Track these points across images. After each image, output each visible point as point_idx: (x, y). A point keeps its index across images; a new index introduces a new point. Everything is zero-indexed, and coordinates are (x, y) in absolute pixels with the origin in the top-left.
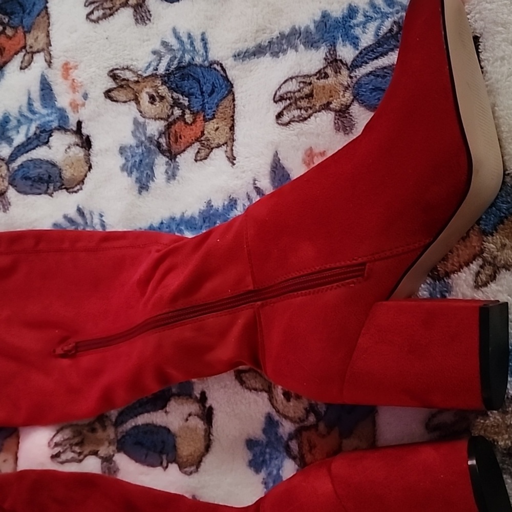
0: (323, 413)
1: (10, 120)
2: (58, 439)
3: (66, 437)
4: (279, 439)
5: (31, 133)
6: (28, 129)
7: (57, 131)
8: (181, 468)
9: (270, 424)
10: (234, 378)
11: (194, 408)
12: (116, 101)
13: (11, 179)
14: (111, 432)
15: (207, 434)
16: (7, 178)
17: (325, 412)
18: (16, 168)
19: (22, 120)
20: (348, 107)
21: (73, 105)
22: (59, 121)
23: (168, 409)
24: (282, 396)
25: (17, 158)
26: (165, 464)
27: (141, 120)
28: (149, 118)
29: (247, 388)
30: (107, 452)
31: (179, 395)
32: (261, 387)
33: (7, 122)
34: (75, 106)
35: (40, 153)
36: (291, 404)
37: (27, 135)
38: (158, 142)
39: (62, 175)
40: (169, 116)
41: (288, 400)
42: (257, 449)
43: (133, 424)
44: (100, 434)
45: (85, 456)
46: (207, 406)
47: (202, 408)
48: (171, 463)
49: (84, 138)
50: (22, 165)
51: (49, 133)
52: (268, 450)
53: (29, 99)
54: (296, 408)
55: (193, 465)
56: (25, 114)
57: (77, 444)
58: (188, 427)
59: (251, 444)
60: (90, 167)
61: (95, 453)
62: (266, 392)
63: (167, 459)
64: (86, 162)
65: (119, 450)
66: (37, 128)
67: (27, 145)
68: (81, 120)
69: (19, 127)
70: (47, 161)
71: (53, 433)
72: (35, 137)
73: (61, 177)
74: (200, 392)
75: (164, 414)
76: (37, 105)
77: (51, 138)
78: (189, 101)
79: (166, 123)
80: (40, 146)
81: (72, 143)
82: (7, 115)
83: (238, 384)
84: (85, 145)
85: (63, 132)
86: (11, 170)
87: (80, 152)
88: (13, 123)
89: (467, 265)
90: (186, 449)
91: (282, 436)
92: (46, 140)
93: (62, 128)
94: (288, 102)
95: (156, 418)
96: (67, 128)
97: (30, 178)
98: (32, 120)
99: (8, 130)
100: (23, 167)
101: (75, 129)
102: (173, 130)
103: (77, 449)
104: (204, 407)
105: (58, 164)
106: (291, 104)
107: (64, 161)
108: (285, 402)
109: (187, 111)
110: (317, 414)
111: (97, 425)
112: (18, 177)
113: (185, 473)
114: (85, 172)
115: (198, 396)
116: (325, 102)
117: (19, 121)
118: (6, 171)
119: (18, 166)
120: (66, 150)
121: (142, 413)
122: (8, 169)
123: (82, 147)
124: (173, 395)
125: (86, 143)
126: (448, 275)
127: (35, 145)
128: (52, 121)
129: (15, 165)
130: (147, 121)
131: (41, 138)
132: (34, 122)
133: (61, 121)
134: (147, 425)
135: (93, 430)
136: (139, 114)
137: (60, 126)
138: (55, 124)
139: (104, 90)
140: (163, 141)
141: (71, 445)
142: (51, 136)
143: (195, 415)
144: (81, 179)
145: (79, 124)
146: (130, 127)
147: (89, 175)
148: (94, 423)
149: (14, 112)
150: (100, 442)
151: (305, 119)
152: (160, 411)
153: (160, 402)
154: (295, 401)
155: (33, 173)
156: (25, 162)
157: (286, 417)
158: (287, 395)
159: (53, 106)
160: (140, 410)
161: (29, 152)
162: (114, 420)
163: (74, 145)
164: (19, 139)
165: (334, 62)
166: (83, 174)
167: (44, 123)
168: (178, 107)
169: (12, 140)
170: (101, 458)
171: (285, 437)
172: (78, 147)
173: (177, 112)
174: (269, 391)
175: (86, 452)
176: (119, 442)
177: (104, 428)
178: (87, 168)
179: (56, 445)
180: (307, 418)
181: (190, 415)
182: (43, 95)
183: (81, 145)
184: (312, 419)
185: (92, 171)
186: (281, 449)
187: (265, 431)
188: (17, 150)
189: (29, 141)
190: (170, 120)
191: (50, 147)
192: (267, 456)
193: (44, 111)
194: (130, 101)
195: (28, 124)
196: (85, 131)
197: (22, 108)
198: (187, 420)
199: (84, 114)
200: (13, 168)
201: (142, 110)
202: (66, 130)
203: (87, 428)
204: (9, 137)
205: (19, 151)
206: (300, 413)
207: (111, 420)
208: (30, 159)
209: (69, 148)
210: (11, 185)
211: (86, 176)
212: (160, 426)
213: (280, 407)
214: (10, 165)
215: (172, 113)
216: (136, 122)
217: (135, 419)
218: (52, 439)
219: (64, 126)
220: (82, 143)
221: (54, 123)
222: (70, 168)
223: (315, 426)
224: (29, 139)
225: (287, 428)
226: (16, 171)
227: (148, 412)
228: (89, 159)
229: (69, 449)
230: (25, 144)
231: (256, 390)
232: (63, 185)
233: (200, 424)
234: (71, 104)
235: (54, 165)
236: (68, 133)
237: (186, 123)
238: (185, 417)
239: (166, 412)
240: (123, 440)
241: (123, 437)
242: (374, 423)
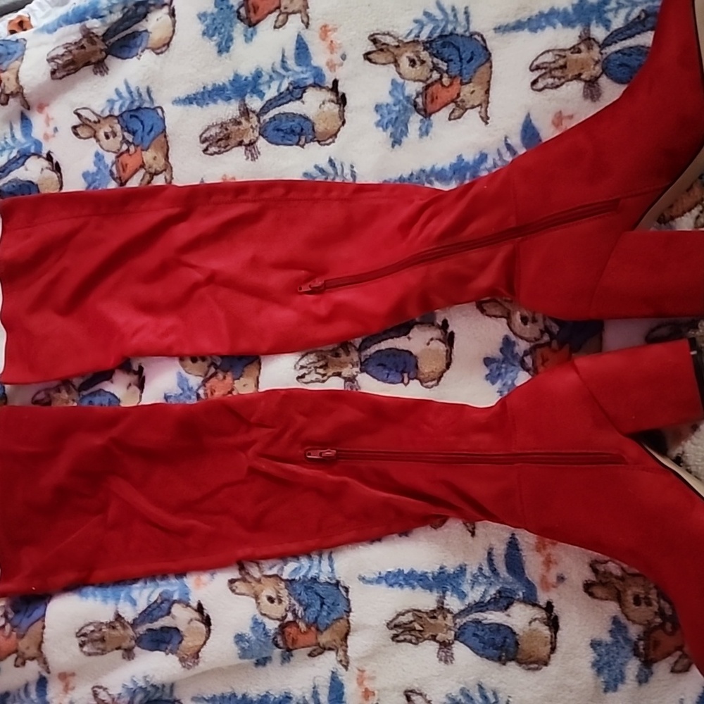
0: (556, 333)
1: (262, 75)
2: (303, 362)
3: (311, 361)
4: (515, 356)
5: (283, 88)
6: (280, 85)
7: (311, 88)
8: (421, 382)
9: (507, 344)
10: (475, 307)
11: (437, 333)
12: (375, 63)
13: (262, 130)
14: (355, 357)
15: (449, 354)
16: (258, 129)
17: (558, 332)
18: (268, 120)
19: (274, 76)
20: (597, 78)
21: (330, 64)
22: (315, 78)
23: (410, 335)
24: (520, 321)
25: (269, 111)
26: (406, 381)
27: (400, 80)
28: (409, 80)
29: (488, 315)
30: (350, 373)
31: (421, 323)
32: (500, 314)
33: (259, 77)
34: (332, 66)
35: (293, 107)
36: (528, 326)
37: (278, 90)
38: (415, 102)
39: (315, 128)
40: (428, 79)
41: (525, 324)
42: (494, 366)
43: (377, 349)
44: (343, 357)
45: (329, 377)
46: (449, 331)
47: (444, 333)
48: (413, 379)
49: (340, 95)
50: (274, 117)
51: (302, 89)
52: (504, 365)
53: (283, 56)
54: (531, 330)
55: (434, 380)
56: (278, 70)
57: (321, 367)
58: (430, 350)
59: (488, 361)
60: (344, 123)
61: (339, 374)
62: (505, 317)
63: (408, 377)
64: (340, 117)
65: (362, 371)
66: (290, 84)
67: (279, 100)
68: (337, 78)
69: (271, 82)
70: (300, 115)
71: (299, 358)
72: (288, 92)
73: (313, 130)
74: (442, 320)
75: (407, 339)
76: (291, 63)
77: (304, 95)
78: (448, 66)
79: (424, 85)
80: (293, 101)
81: (327, 99)
82: (260, 70)
83: (479, 312)
84: (340, 102)
85: (318, 88)
86: (262, 121)
87: (335, 108)
88: (265, 78)
89: (690, 210)
90: (426, 368)
91: (517, 354)
92: (300, 96)
93: (317, 85)
94: (544, 71)
95: (400, 343)
96: (322, 85)
97: (282, 130)
98: (284, 76)
99: (260, 84)
100: (275, 120)
101: (330, 86)
102: (430, 91)
103: (321, 371)
104: (446, 332)
105: (311, 118)
106: (545, 73)
107: (318, 115)
108: (522, 325)
109: (445, 75)
110: (551, 334)
111: (341, 351)
112: (270, 128)
113: (427, 387)
114: (338, 127)
115: (440, 324)
116: (577, 73)
117: (271, 77)
118: (256, 123)
119: (270, 119)
120: (320, 106)
121: (386, 339)
122: (259, 121)
123: (337, 103)
124: (417, 323)
125: (342, 100)
126: (672, 218)
127: (289, 99)
128: (306, 79)
129: (267, 117)
130: (406, 82)
131: (294, 94)
132: (286, 79)
133: (317, 79)
134: (390, 349)
135: (337, 355)
136: (398, 75)
137: (315, 83)
138: (310, 81)
139: (364, 52)
140: (419, 100)
141: (316, 368)
142: (304, 92)
143: (437, 339)
144: (335, 132)
145: (335, 82)
146: (389, 87)
147: (342, 129)
148: (338, 348)
149: (266, 68)
150: (343, 365)
151: (557, 87)
152: (403, 337)
153: (404, 329)
154: (532, 324)
155: (286, 125)
156: (277, 115)
157: (522, 338)
158: (524, 320)
159: (308, 65)
160: (384, 336)
161: (282, 106)
162: (358, 346)
163: (329, 101)
164: (271, 93)
165: (587, 40)
166: (337, 128)
167: (299, 80)
168: (437, 71)
169: (264, 94)
170: (344, 378)
171: (521, 354)
172: (333, 104)
173: (436, 75)
174: (508, 317)
175: (330, 374)
176: (361, 364)
177: (348, 353)
178: (340, 123)
179: (302, 367)
180: (542, 337)
181: (432, 339)
182: (298, 54)
183: (336, 101)
184: (546, 338)
185: (345, 126)
186: (517, 364)
187: (501, 350)
188: (269, 103)
189: (282, 96)
190: (429, 82)
191: (303, 102)
192: (503, 370)
193: (298, 69)
194: (389, 63)
195: (280, 80)
196: (341, 89)
197: (276, 65)
198: (428, 344)
199: (340, 74)
200: (264, 120)
201: (401, 72)
202: (321, 87)
203: (330, 354)
204: (261, 91)
205: (271, 104)
206: (537, 334)
207: (355, 347)
208: (282, 112)
209: (324, 103)
210: (263, 136)
211: (339, 130)
212: (403, 350)
213: (517, 330)
214: (261, 117)
215: (431, 77)
216: (394, 82)
217: (379, 344)
218: (297, 363)
219: (320, 83)
220: (338, 100)
221: (308, 80)
222: (324, 122)
223: (548, 344)
224: (281, 94)
225: (522, 346)
226: (268, 123)
227: (392, 338)
228: (343, 115)
229: (314, 371)
230: (278, 98)
231: (496, 316)
232: (315, 137)
233: (442, 347)
234: (328, 64)
235: (306, 119)
236: (324, 90)
237: (443, 85)
238: (427, 341)
239: (409, 338)
240: (366, 362)
241: (366, 360)
242: (601, 339)
